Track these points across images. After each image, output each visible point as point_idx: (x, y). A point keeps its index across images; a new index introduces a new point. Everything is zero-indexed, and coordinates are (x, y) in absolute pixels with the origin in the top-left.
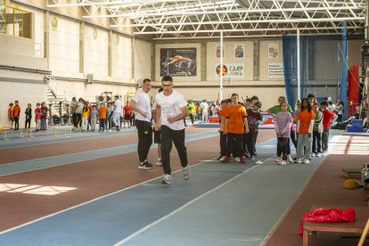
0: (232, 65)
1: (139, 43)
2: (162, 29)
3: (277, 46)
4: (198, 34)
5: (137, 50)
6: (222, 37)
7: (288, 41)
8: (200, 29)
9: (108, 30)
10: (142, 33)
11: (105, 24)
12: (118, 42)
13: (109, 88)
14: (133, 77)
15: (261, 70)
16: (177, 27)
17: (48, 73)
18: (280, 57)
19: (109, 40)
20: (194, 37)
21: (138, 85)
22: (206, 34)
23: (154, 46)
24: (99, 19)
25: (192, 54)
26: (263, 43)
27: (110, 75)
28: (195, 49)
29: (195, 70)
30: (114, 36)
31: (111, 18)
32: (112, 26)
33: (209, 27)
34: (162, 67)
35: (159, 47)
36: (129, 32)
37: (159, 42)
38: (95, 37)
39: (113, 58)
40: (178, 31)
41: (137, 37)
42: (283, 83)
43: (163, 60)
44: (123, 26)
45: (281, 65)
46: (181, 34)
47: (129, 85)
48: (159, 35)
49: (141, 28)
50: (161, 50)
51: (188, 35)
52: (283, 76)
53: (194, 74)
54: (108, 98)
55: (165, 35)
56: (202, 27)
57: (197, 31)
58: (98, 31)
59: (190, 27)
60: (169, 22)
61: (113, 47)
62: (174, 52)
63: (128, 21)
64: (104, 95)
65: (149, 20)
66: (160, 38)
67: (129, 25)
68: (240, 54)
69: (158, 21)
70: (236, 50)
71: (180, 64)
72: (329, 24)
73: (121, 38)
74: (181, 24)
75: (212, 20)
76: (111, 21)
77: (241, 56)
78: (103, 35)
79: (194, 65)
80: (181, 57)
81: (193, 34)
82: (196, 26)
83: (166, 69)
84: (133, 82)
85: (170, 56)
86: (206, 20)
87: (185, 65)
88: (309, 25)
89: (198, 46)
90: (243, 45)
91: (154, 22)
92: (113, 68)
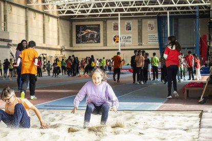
0: (124, 35)
1: (62, 21)
2: (77, 12)
3: (153, 22)
4: (101, 15)
5: (61, 26)
6: (119, 17)
7: (160, 19)
8: (103, 12)
9: (43, 13)
10: (64, 14)
11: (41, 9)
12: (49, 21)
13: (44, 51)
14: (58, 44)
15: (143, 38)
16: (88, 11)
17: (10, 41)
18: (156, 30)
19: (44, 20)
20: (98, 17)
21: (62, 49)
22: (106, 15)
23: (72, 24)
24: (37, 6)
25: (97, 29)
26: (144, 21)
27: (44, 42)
28: (99, 25)
29: (99, 39)
30: (46, 17)
31: (44, 5)
32: (45, 10)
33: (109, 10)
34: (77, 37)
35: (75, 24)
36: (56, 14)
37: (75, 20)
38: (35, 18)
39: (46, 31)
40: (88, 14)
41: (61, 18)
42: (158, 47)
43: (77, 33)
44: (52, 10)
45: (157, 35)
46: (90, 15)
47: (56, 50)
48: (75, 16)
49: (63, 12)
50: (76, 26)
51: (95, 16)
52: (158, 43)
53: (99, 41)
54: (44, 58)
55: (79, 16)
56: (104, 11)
57: (101, 13)
58: (37, 14)
59: (96, 11)
60: (82, 7)
61: (46, 24)
62: (85, 28)
63: (55, 7)
64: (41, 56)
65: (69, 6)
66: (76, 18)
67: (56, 10)
68: (129, 28)
69: (76, 7)
70: (127, 25)
71: (90, 35)
72: (187, 8)
73: (51, 18)
74: (91, 8)
75: (111, 5)
76: (45, 7)
77: (130, 29)
78: (40, 17)
79: (98, 36)
80: (89, 31)
81: (98, 15)
82: (100, 10)
83: (80, 38)
84: (59, 47)
85: (82, 30)
86: (107, 6)
87: (92, 35)
88: (174, 8)
89: (101, 23)
90: (131, 22)
91: (73, 7)
92: (46, 38)
